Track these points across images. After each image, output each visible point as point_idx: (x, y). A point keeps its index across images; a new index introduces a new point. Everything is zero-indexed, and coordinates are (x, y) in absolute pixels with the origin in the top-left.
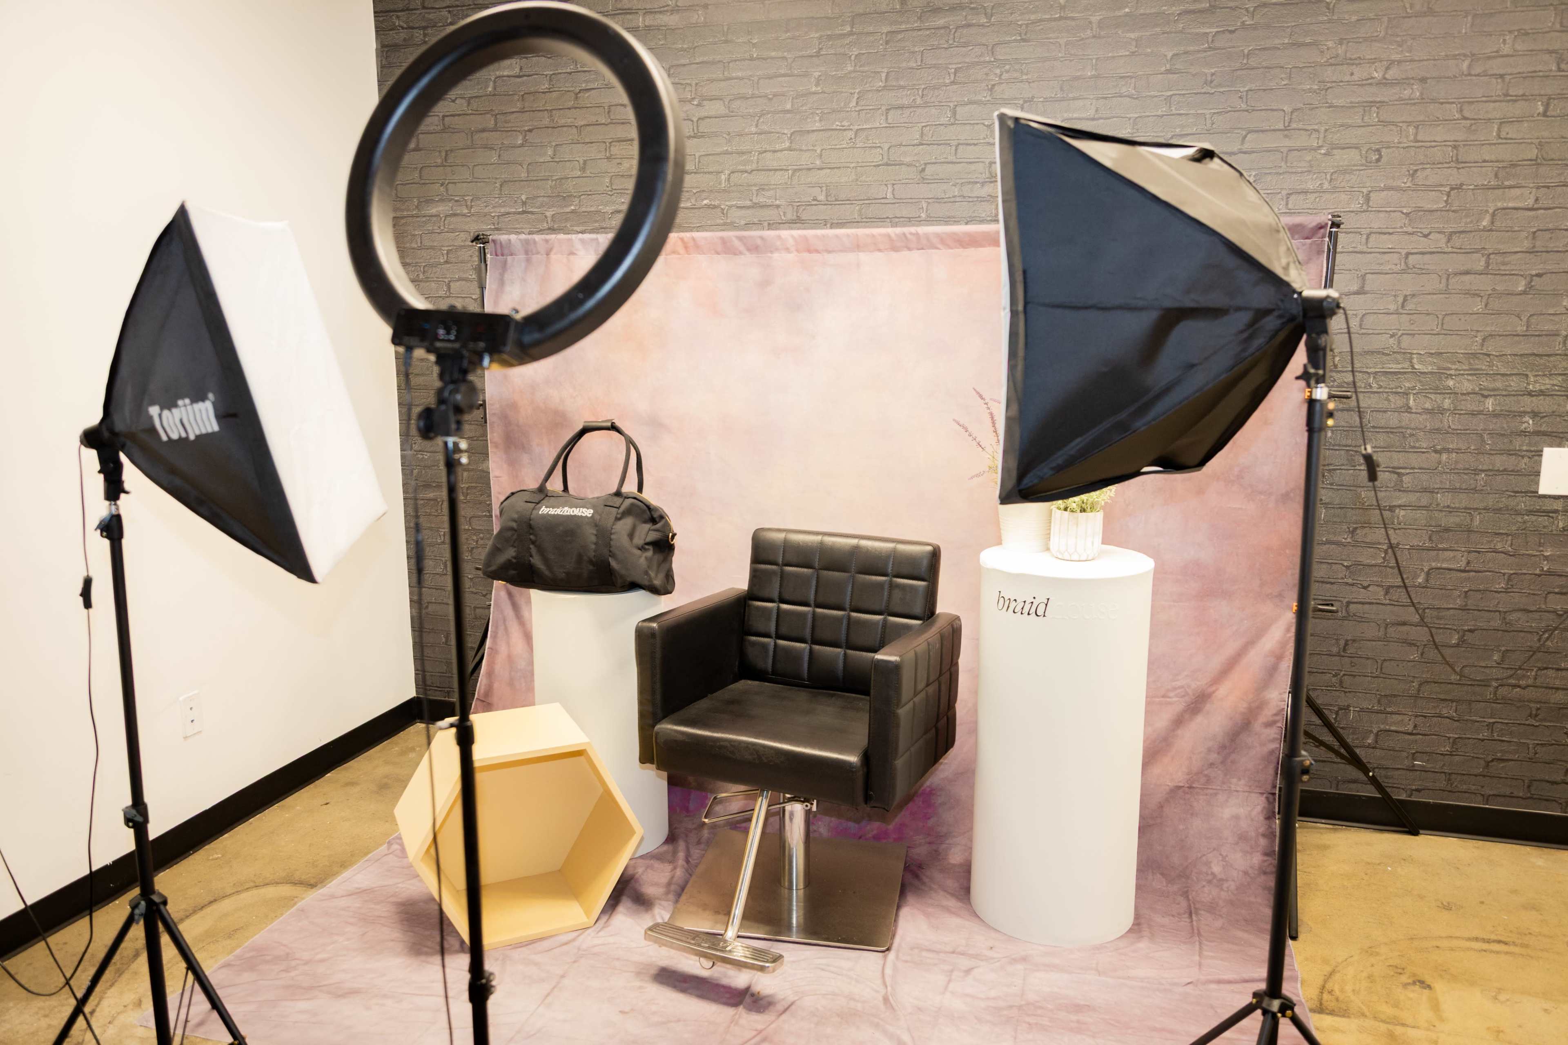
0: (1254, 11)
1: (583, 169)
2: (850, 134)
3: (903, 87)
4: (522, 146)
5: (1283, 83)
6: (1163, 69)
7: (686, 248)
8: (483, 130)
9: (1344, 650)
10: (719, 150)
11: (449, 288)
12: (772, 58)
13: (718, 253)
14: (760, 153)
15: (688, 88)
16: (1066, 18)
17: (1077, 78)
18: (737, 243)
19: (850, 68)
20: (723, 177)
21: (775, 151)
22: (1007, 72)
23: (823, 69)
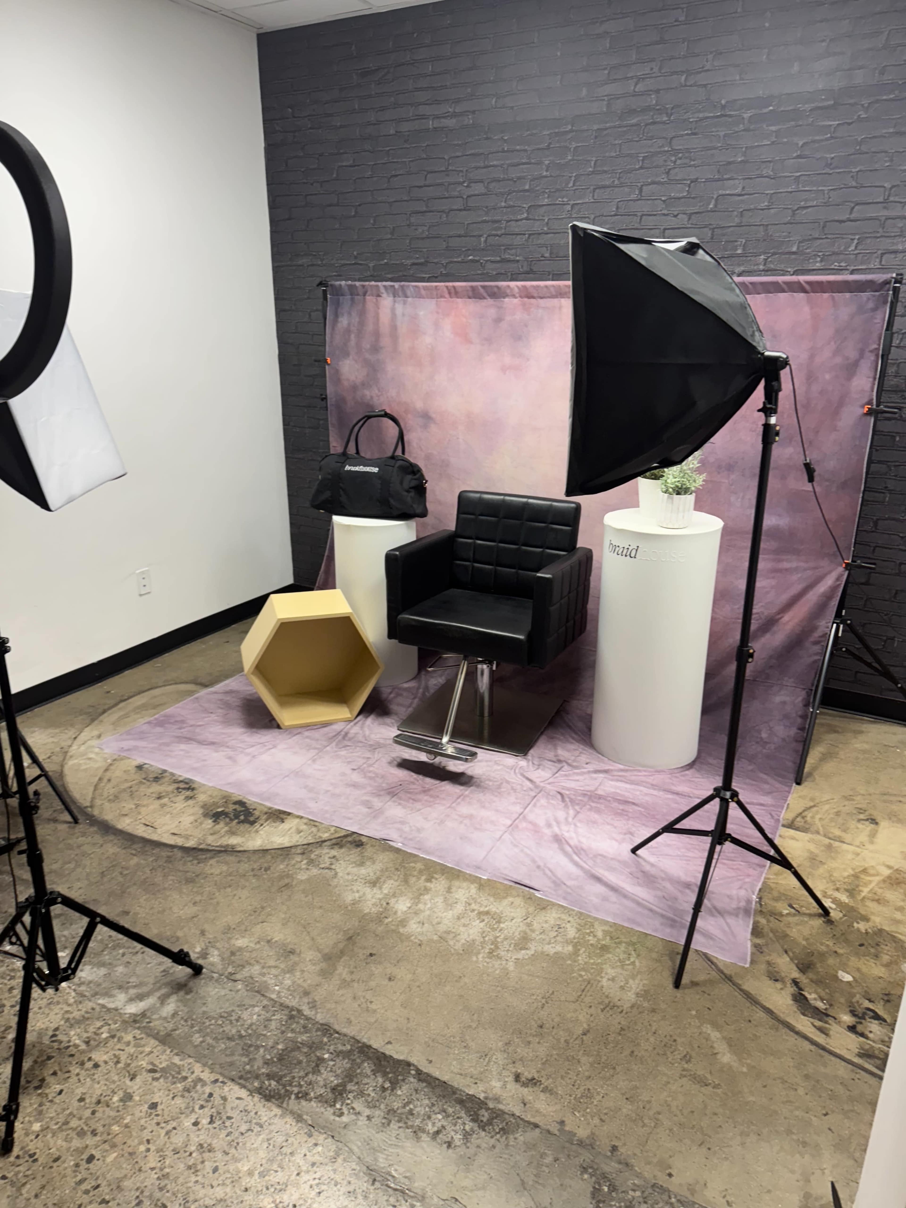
0: (868, 107)
1: (392, 233)
2: (569, 208)
3: (605, 172)
4: (354, 216)
5: (887, 164)
6: (795, 155)
7: (450, 293)
8: (330, 205)
9: (895, 597)
10: (480, 219)
11: (310, 315)
12: (518, 151)
13: (470, 298)
14: (508, 221)
15: (461, 174)
16: (726, 116)
17: (729, 163)
18: (482, 291)
19: (570, 158)
20: (483, 239)
21: (517, 221)
22: (680, 158)
23: (551, 158)
